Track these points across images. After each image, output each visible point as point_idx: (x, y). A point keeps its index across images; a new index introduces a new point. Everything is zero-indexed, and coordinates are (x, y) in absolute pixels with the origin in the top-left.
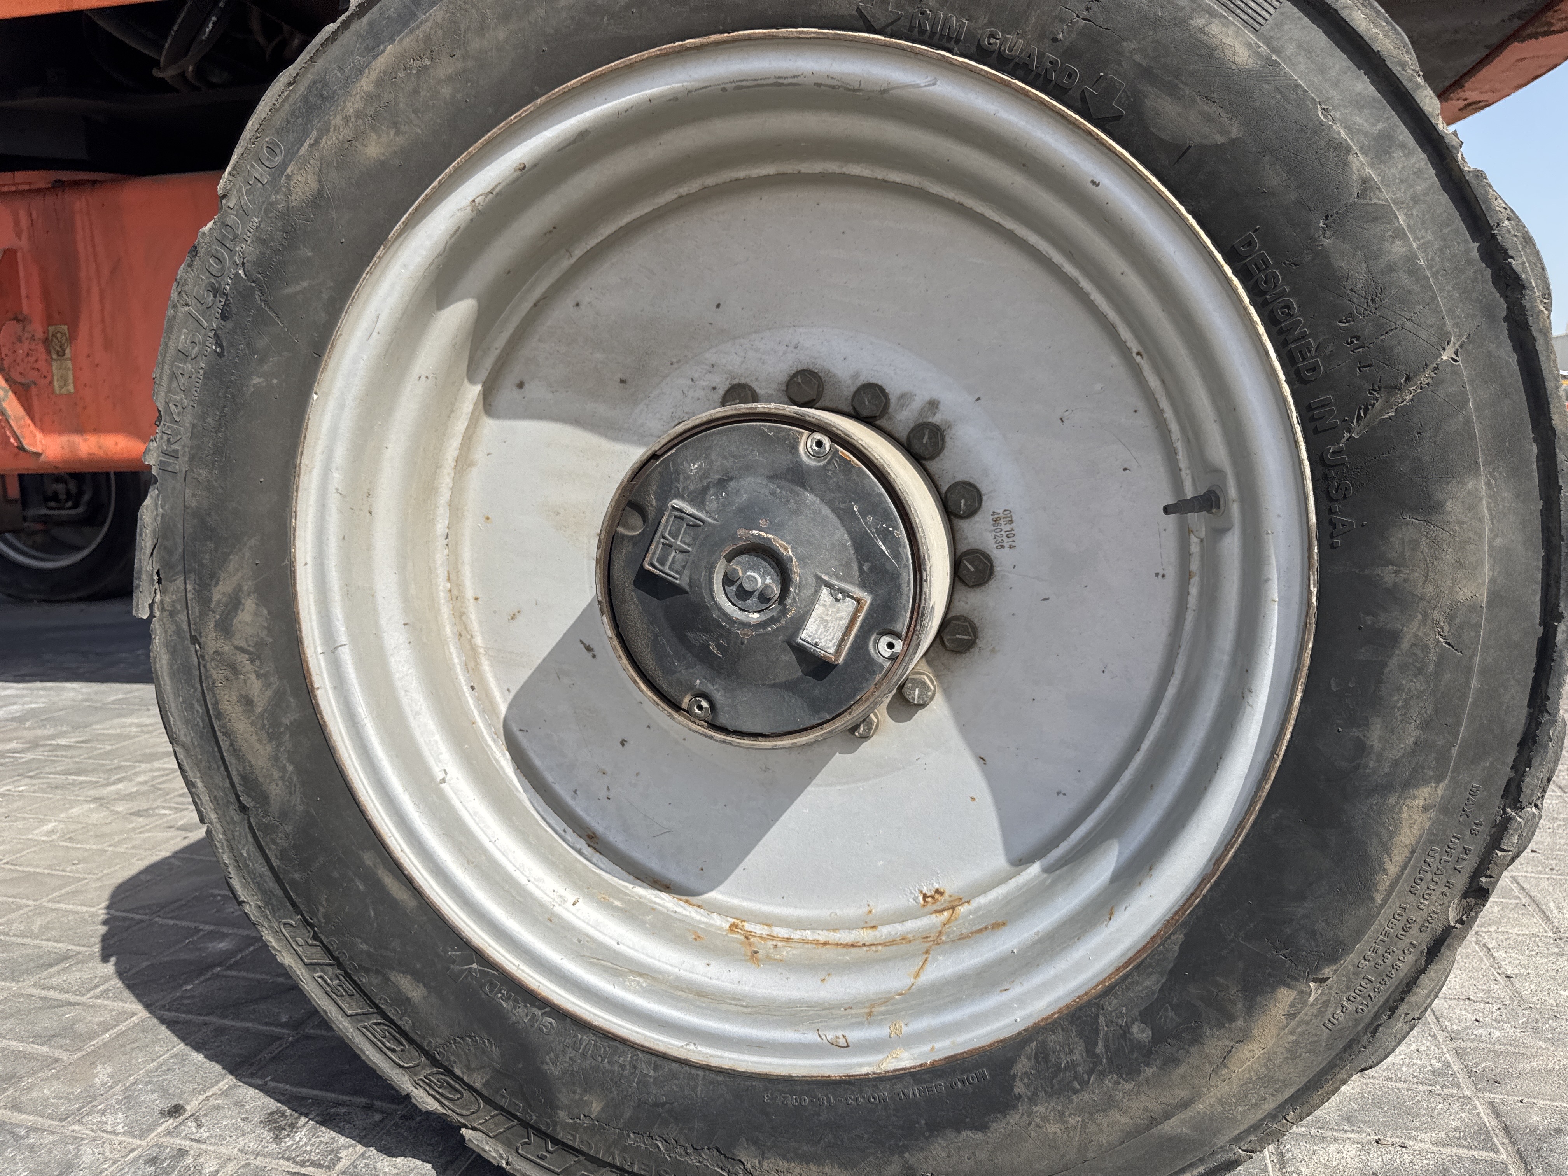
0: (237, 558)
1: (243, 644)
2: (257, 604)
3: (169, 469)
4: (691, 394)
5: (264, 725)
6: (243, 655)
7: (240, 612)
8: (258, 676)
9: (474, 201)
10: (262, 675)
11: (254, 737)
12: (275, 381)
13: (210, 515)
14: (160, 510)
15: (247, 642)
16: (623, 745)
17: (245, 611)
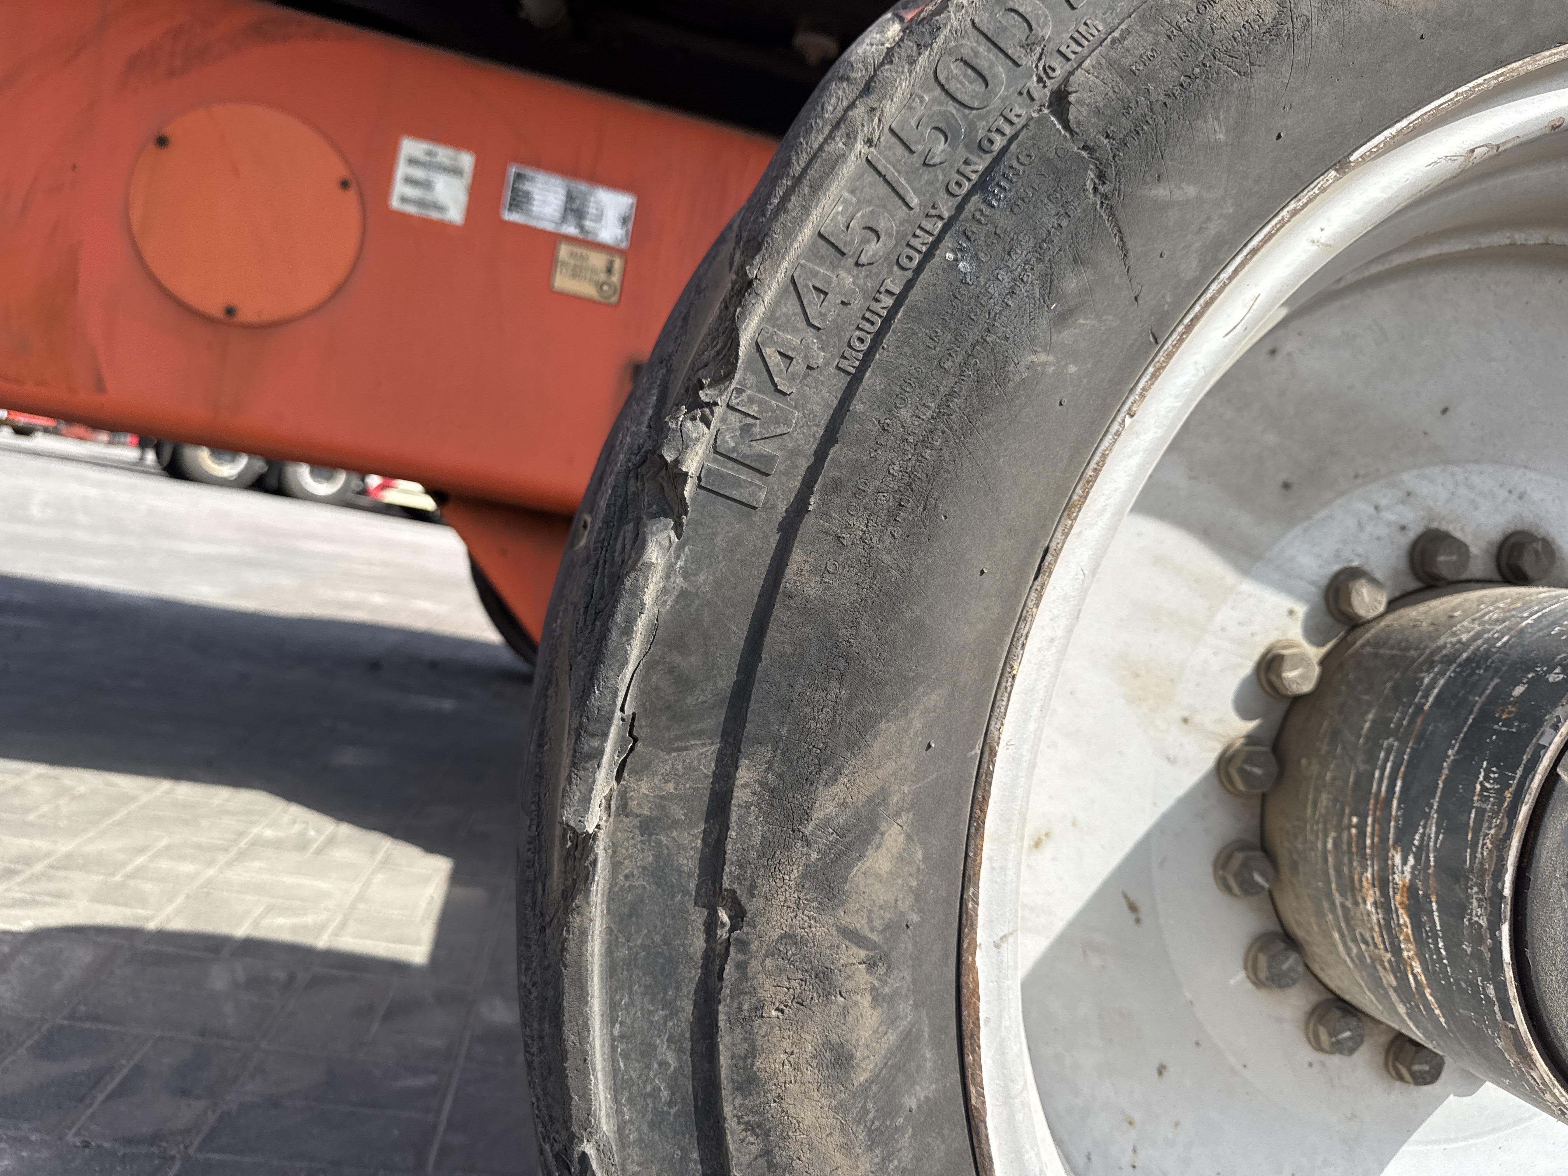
0: (893, 728)
1: (860, 924)
2: (909, 837)
3: (735, 494)
4: (1370, 528)
5: (865, 1111)
6: (854, 950)
7: (870, 852)
8: (877, 999)
9: (1473, 151)
10: (884, 997)
11: (837, 1139)
12: (1072, 369)
13: (854, 624)
14: (680, 580)
15: (870, 920)
16: (1160, 1073)
17: (883, 850)
